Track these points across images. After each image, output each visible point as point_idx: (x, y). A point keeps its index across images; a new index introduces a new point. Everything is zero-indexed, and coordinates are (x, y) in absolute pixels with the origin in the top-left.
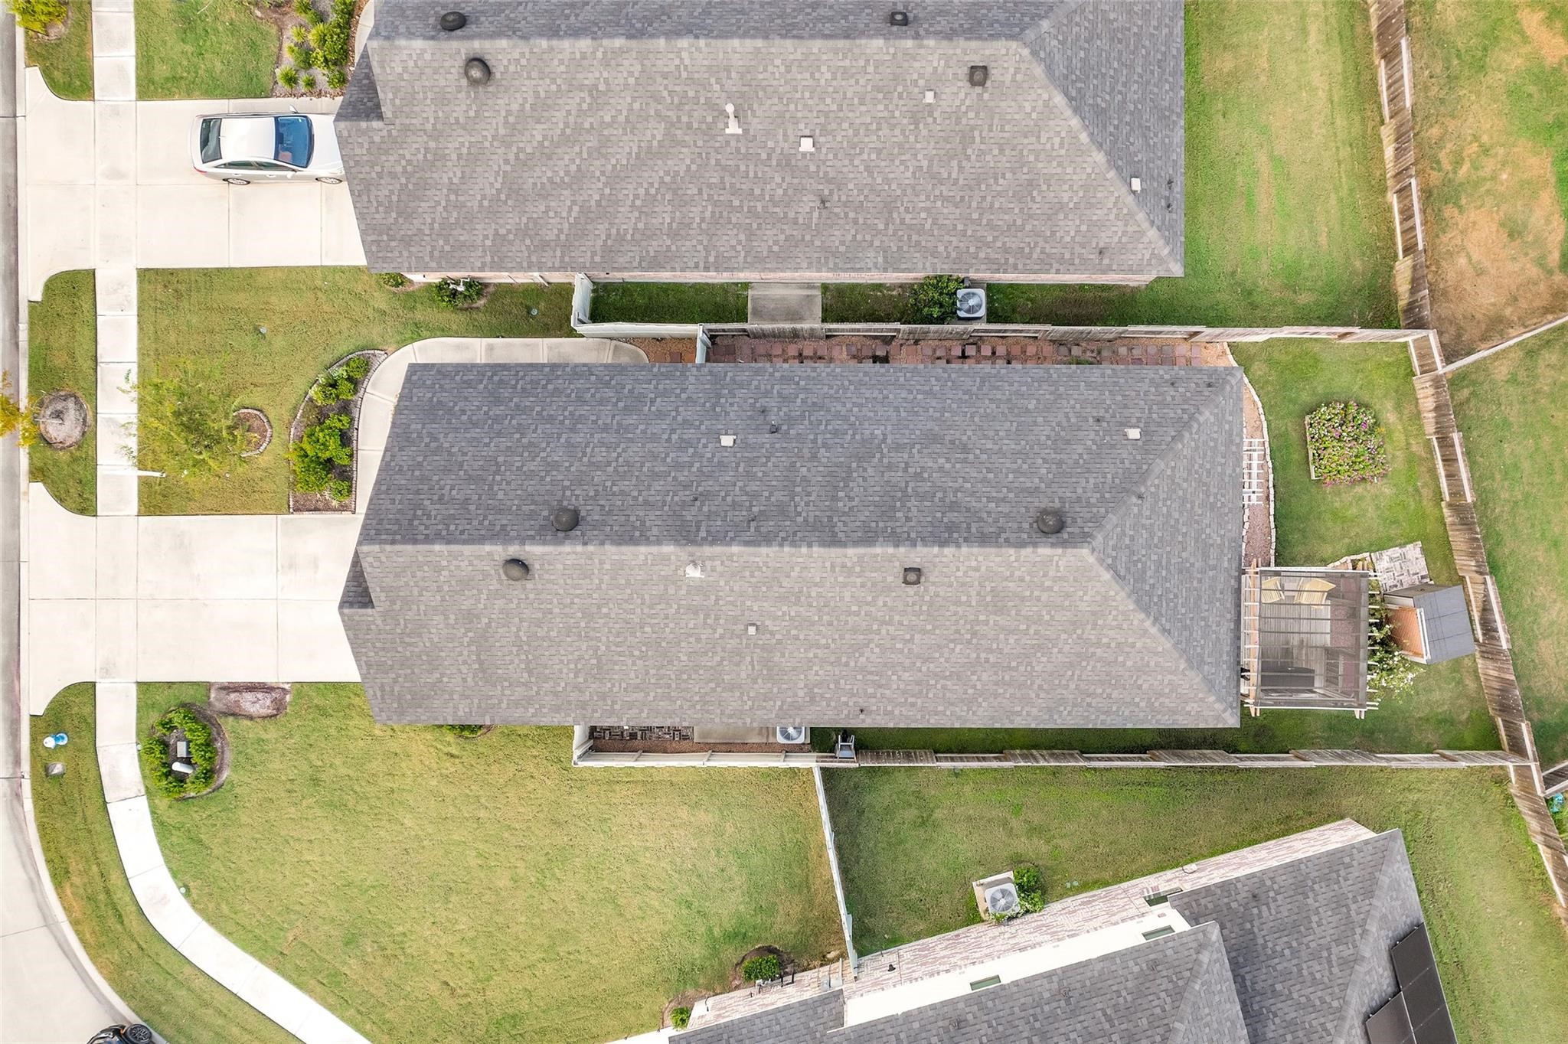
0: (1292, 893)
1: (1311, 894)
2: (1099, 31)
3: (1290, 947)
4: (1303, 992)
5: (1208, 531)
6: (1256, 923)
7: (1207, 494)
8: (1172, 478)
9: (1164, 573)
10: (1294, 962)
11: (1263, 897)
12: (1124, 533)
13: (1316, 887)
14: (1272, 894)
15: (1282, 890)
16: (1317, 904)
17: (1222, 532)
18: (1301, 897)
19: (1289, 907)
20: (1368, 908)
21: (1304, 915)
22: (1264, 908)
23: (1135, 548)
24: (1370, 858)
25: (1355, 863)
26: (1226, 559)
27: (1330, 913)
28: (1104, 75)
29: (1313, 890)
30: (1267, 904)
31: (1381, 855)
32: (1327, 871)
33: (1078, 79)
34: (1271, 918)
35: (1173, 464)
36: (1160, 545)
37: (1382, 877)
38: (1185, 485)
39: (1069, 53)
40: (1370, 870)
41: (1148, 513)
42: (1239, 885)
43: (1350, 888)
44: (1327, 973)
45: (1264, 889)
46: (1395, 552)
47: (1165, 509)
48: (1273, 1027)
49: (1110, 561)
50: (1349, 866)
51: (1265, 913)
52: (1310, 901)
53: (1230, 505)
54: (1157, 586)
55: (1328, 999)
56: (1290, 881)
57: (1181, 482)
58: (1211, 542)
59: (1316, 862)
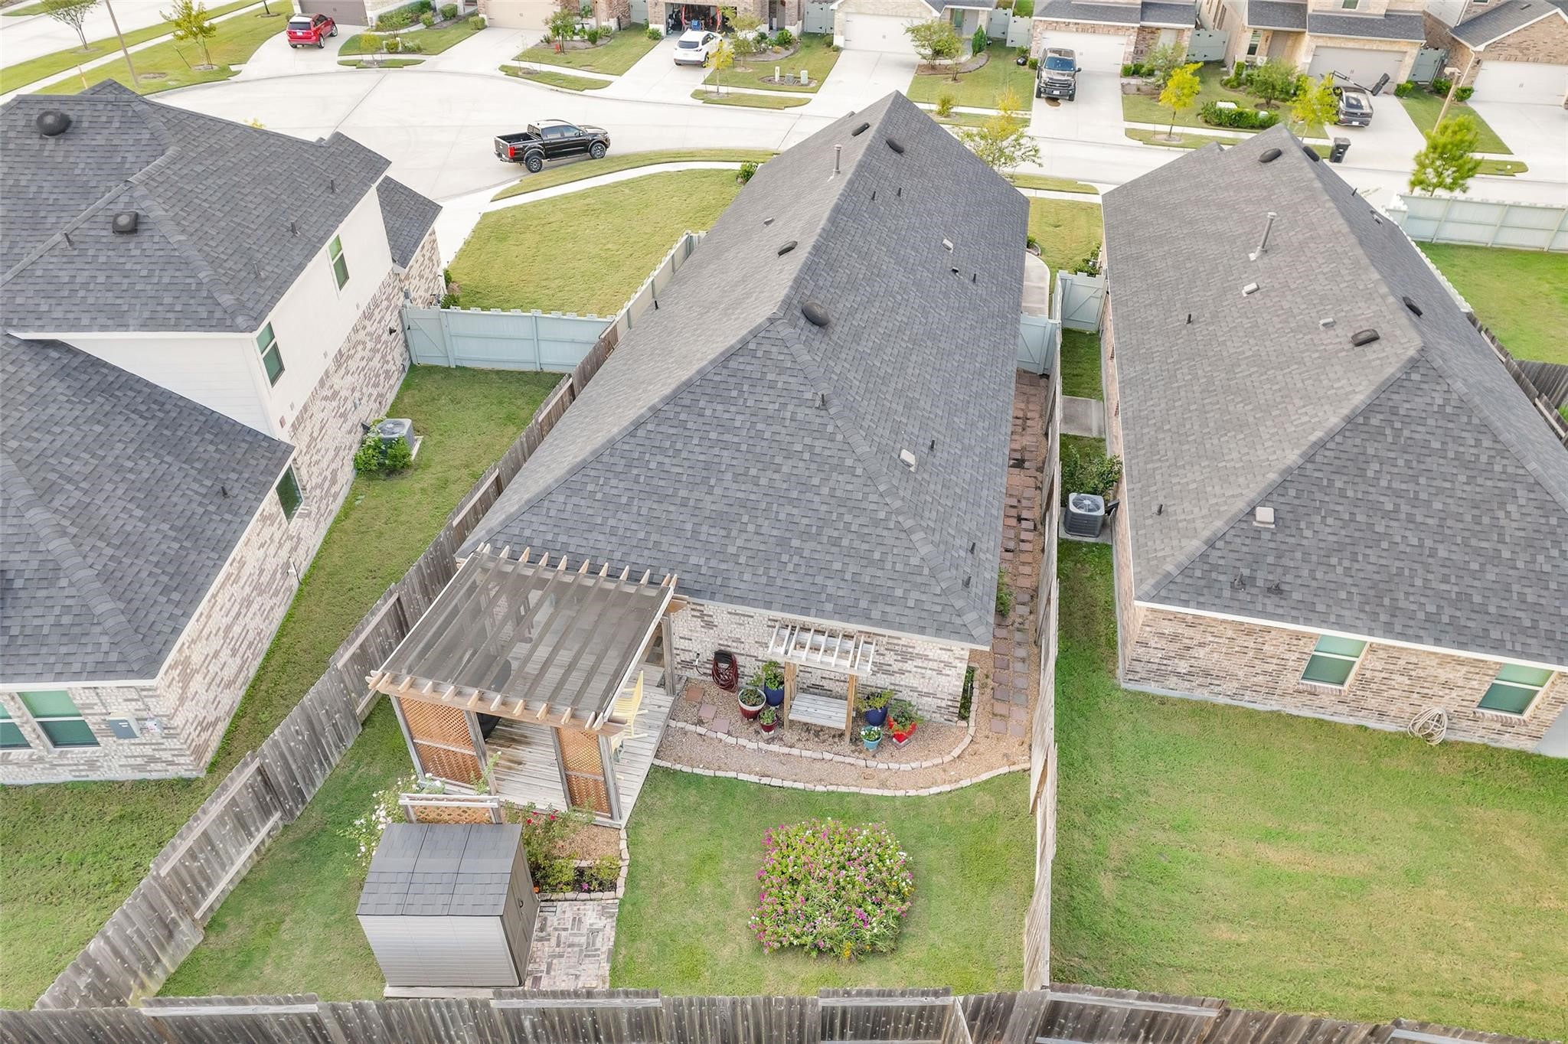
0: (193, 522)
1: (173, 534)
2: (1480, 481)
3: (131, 470)
4: (65, 437)
5: (751, 528)
6: (194, 472)
7: (805, 535)
8: (839, 468)
9: (713, 435)
10: (110, 460)
11: (218, 500)
12: (782, 371)
13: (176, 545)
14: (212, 508)
15: (206, 519)
16: (153, 528)
17: (742, 560)
18: (179, 523)
19: (180, 508)
20: (90, 561)
21: (154, 510)
22: (203, 491)
23: (758, 389)
24: (152, 617)
25: (163, 599)
26: (702, 561)
27: (128, 528)
28: (1414, 479)
29: (175, 539)
30: (204, 496)
31: (143, 630)
32: (184, 569)
33: (1398, 433)
34: (184, 487)
35: (859, 471)
36: (753, 433)
37: (110, 605)
38: (825, 491)
39: (1431, 422)
40: (135, 604)
41: (800, 416)
42: (251, 496)
43: (135, 569)
44: (59, 468)
45: (225, 508)
46: (606, 940)
47: (798, 447)
48: (59, 390)
49: (752, 346)
50: (166, 590)
51: (195, 486)
52: (165, 527)
53: (779, 582)
54: (701, 420)
55: (28, 445)
56: (208, 533)
57: (832, 484)
58: (734, 533)
59: (206, 570)
